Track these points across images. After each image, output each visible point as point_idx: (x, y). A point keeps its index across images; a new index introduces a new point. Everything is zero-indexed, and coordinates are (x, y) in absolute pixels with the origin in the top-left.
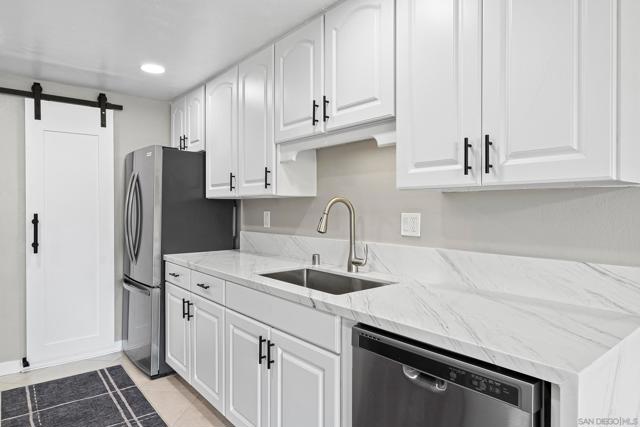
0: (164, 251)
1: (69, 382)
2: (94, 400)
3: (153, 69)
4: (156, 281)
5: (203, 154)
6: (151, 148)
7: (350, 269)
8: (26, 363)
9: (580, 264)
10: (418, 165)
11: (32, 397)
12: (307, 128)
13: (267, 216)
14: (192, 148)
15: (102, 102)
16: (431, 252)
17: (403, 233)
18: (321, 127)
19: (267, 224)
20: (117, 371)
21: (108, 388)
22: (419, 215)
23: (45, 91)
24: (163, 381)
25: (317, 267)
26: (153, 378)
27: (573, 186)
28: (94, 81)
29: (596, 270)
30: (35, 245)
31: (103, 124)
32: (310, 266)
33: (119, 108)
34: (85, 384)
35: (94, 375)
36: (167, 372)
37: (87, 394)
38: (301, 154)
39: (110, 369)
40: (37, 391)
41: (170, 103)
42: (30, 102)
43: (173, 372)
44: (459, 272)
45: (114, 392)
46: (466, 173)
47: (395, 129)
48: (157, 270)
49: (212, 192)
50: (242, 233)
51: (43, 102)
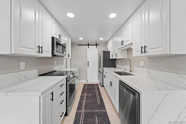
0: (103, 67)
3: (101, 39)
4: (102, 72)
5: (110, 51)
6: (102, 51)
7: (130, 72)
8: (87, 81)
9: (177, 74)
10: (136, 52)
12: (121, 46)
13: (120, 62)
14: (108, 51)
15: (96, 45)
16: (145, 70)
17: (140, 66)
18: (123, 46)
19: (120, 63)
20: (97, 85)
22: (143, 62)
23: (90, 44)
24: (103, 87)
25: (125, 71)
26: (102, 87)
27: (175, 55)
28: (95, 42)
29: (180, 76)
30: (88, 65)
31: (96, 48)
32: (124, 71)
33: (99, 45)
35: (94, 84)
36: (103, 86)
37: (93, 87)
38: (121, 51)
39: (97, 84)
40: (88, 85)
41: (106, 43)
42: (88, 46)
43: (104, 86)
44: (150, 75)
45: (96, 87)
46: (142, 53)
47: (132, 45)
48: (102, 70)
49: (111, 58)
50: (117, 65)
51: (89, 46)
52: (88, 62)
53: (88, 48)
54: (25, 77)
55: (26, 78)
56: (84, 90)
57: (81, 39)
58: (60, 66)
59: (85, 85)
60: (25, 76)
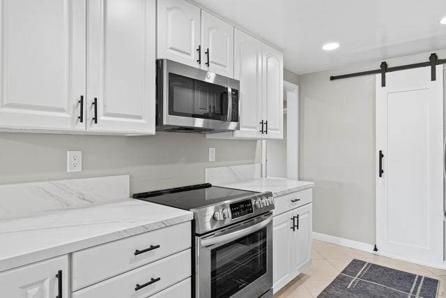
1: (392, 272)
2: (395, 292)
8: (376, 249)
11: (365, 270)
15: (433, 62)
20: (431, 283)
21: (412, 291)
23: (390, 66)
31: (433, 78)
34: (400, 279)
35: (412, 277)
37: (394, 286)
39: (427, 279)
40: (371, 268)
42: (379, 76)
51: (387, 74)
52: (381, 156)
53: (383, 85)
54: (79, 197)
55: (84, 199)
56: (333, 291)
57: (331, 46)
58: (233, 167)
59: (356, 264)
60: (81, 193)
